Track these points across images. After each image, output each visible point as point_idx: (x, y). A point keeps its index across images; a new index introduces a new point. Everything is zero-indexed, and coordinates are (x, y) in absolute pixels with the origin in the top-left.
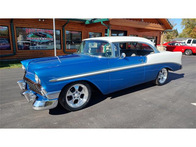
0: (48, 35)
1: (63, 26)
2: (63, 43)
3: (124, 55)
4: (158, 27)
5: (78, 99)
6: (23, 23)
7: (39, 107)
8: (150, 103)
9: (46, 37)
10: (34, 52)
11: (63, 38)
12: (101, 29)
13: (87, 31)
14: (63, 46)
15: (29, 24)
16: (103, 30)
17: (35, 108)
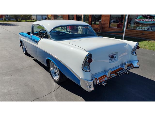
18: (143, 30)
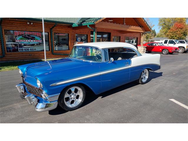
0: (36, 38)
1: (51, 29)
2: (51, 45)
3: (112, 59)
4: (139, 29)
5: (74, 99)
6: (12, 26)
7: (41, 108)
8: (135, 100)
9: (34, 40)
10: (22, 54)
11: (51, 40)
12: (87, 31)
13: (74, 33)
14: (51, 48)
15: (17, 27)
16: (88, 32)
17: (38, 110)
18: (28, 51)
